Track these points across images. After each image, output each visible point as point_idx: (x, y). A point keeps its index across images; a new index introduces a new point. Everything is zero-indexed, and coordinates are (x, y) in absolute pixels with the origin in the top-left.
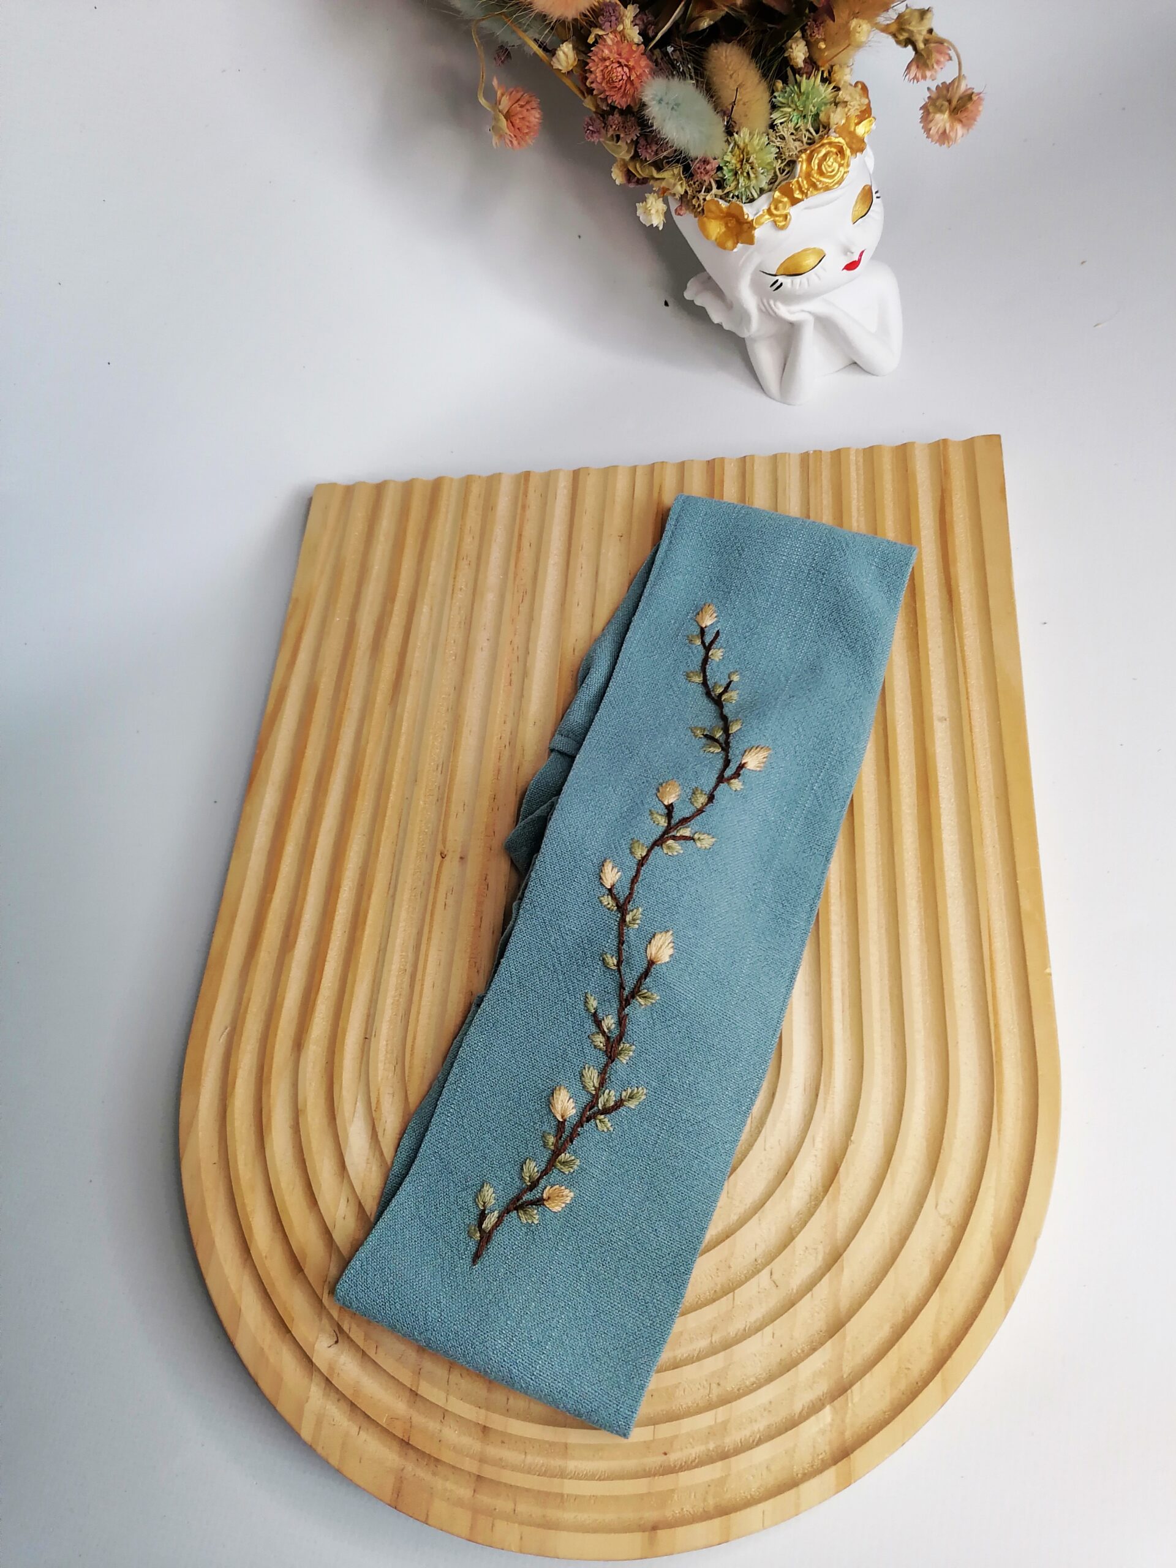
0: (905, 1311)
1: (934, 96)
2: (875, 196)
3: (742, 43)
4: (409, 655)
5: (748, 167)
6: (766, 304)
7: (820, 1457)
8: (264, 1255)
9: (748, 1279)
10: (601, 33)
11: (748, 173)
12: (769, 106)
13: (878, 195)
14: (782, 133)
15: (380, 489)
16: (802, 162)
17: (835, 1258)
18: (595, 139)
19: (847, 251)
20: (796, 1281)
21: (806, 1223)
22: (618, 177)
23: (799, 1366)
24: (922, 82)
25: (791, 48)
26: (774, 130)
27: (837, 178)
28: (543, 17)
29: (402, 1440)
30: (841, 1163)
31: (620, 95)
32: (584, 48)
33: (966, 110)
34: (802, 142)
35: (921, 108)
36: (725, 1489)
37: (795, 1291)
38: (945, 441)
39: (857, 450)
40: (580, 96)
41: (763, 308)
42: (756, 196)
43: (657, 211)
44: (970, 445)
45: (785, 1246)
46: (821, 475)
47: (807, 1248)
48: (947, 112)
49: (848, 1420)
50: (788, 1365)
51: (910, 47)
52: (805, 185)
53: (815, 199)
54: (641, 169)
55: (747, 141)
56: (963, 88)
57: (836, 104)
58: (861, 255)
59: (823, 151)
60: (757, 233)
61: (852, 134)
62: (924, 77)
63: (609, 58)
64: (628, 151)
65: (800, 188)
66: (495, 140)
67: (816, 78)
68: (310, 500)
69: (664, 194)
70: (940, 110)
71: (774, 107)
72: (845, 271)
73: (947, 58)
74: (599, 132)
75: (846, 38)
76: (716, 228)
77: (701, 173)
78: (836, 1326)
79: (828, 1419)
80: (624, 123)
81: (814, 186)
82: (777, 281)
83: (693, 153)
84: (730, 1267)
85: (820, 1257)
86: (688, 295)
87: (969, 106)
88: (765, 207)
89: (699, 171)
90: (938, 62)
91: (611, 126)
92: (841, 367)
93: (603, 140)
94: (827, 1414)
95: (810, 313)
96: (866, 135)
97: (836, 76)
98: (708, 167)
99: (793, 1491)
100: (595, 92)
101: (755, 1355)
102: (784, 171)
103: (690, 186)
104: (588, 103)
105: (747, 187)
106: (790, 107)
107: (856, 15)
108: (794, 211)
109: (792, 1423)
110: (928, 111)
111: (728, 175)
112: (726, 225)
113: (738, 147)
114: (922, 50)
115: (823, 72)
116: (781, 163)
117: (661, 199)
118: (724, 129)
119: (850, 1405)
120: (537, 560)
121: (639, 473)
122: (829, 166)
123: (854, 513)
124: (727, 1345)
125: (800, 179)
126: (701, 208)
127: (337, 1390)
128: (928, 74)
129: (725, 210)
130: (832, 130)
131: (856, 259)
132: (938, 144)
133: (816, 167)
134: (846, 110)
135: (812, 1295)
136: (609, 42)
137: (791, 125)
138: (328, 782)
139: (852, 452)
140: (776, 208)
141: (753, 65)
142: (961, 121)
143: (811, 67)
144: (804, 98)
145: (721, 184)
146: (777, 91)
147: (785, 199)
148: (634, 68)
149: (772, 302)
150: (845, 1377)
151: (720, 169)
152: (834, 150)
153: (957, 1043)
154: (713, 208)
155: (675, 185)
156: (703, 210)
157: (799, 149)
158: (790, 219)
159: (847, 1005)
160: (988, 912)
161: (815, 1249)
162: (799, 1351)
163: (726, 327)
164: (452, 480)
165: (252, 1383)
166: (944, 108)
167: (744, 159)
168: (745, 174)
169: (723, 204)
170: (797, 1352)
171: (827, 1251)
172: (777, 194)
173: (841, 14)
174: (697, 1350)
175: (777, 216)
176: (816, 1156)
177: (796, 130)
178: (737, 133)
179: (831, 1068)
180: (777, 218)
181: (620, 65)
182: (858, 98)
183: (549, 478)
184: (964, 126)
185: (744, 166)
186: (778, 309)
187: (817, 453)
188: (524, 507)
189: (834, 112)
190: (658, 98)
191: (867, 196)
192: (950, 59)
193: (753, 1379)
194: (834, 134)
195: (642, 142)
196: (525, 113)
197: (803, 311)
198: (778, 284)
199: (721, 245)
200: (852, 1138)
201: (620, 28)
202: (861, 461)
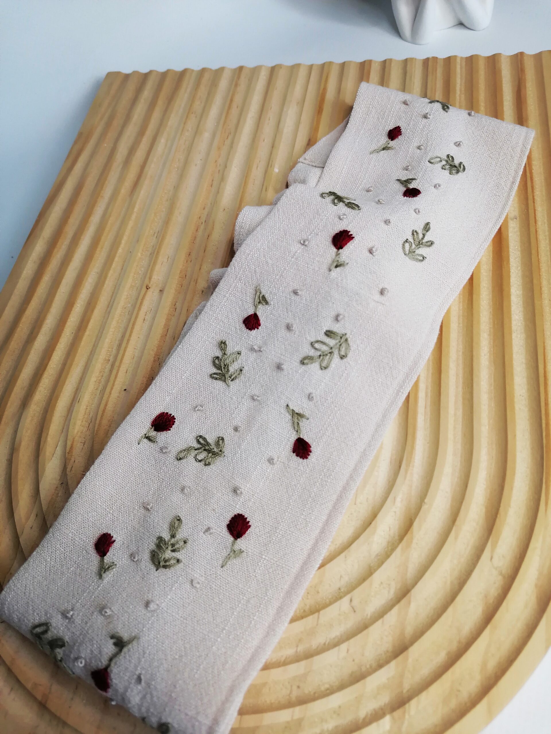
0: (459, 642)
9: (331, 603)
15: (146, 76)
17: (404, 593)
20: (371, 609)
21: (382, 563)
23: (366, 679)
29: (41, 703)
30: (415, 518)
37: (369, 616)
38: (522, 54)
39: (462, 58)
44: (539, 57)
45: (364, 580)
47: (382, 583)
50: (357, 678)
78: (401, 650)
79: (388, 727)
84: (318, 592)
85: (392, 591)
92: (453, 25)
101: (331, 666)
120: (240, 114)
121: (314, 68)
123: (458, 92)
124: (309, 655)
135: (383, 621)
139: (459, 59)
150: (405, 691)
153: (515, 435)
159: (429, 403)
160: (544, 343)
161: (389, 585)
162: (368, 666)
164: (193, 70)
170: (366, 667)
171: (398, 588)
176: (395, 512)
179: (413, 448)
183: (256, 70)
187: (435, 59)
188: (236, 86)
193: (327, 686)
200: (426, 501)
202: (464, 64)
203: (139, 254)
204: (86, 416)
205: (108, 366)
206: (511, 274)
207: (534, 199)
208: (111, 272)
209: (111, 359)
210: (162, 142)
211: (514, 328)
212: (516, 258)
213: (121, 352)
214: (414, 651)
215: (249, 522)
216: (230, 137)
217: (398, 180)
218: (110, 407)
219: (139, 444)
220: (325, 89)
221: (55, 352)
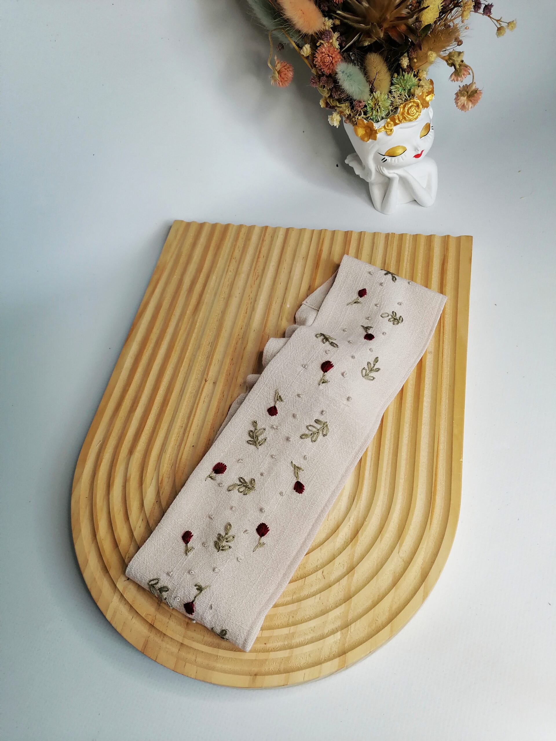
0: (379, 595)
1: (461, 90)
2: (431, 128)
3: (381, 54)
4: (204, 296)
5: (378, 107)
6: (379, 168)
7: (333, 653)
8: (102, 539)
9: (312, 574)
10: (322, 42)
11: (377, 110)
12: (390, 83)
13: (433, 128)
14: (394, 95)
15: (202, 225)
16: (401, 108)
17: (351, 569)
18: (314, 86)
19: (416, 149)
20: (333, 577)
21: (341, 553)
22: (322, 104)
23: (329, 613)
24: (456, 82)
25: (402, 60)
26: (391, 94)
27: (415, 117)
28: (299, 31)
29: (151, 624)
30: (360, 529)
31: (327, 69)
32: (314, 48)
33: (474, 96)
34: (402, 100)
35: (455, 94)
36: (289, 662)
37: (332, 581)
38: (448, 236)
39: (410, 235)
40: (310, 67)
41: (377, 170)
42: (380, 120)
43: (337, 120)
44: (459, 239)
45: (331, 561)
46: (393, 243)
47: (340, 563)
48: (466, 96)
49: (347, 639)
50: (324, 612)
51: (453, 67)
52: (401, 118)
53: (404, 124)
54: (332, 102)
55: (379, 96)
56: (474, 87)
57: (419, 86)
58: (422, 152)
59: (410, 105)
60: (378, 135)
61: (424, 100)
62: (457, 80)
63: (324, 53)
64: (328, 93)
65: (399, 119)
66: (272, 82)
67: (411, 74)
68: (170, 227)
69: (341, 113)
70: (463, 95)
71: (392, 84)
72: (414, 158)
73: (468, 73)
74: (316, 83)
75: (425, 59)
76: (361, 132)
77: (357, 106)
78: (348, 598)
79: (339, 637)
80: (327, 81)
81: (404, 118)
82: (385, 158)
83: (355, 98)
84: (305, 567)
85: (345, 568)
86: (346, 162)
87: (475, 95)
88: (383, 125)
89: (356, 105)
90: (464, 74)
91: (322, 81)
92: (408, 201)
93: (317, 86)
94: (338, 635)
95: (397, 174)
96: (430, 101)
97: (420, 75)
98: (361, 104)
99: (319, 666)
100: (317, 66)
101: (311, 606)
102: (393, 111)
103: (352, 112)
104: (313, 71)
105: (376, 116)
106: (399, 85)
107: (431, 50)
108: (395, 128)
109: (322, 637)
110: (458, 95)
111: (369, 109)
112: (366, 131)
113: (375, 98)
114: (458, 68)
115: (414, 72)
116: (393, 107)
117: (339, 115)
118: (369, 89)
119: (349, 632)
120: (265, 263)
121: (315, 232)
122: (412, 111)
123: (405, 261)
124: (299, 600)
125: (399, 115)
126: (356, 122)
127: (125, 599)
128: (459, 79)
129: (366, 124)
130: (415, 97)
131: (420, 153)
132: (461, 110)
133: (406, 111)
134: (423, 89)
135: (340, 583)
136: (325, 46)
137: (398, 93)
138: (160, 345)
139: (408, 236)
140: (388, 126)
141: (385, 64)
142: (471, 101)
143: (410, 69)
144: (405, 82)
145: (365, 113)
146: (394, 78)
147: (392, 123)
148: (334, 58)
149: (381, 168)
150: (349, 620)
151: (365, 106)
152: (415, 105)
153: (418, 485)
154: (361, 122)
155: (346, 110)
156: (357, 123)
157: (400, 103)
158: (393, 131)
159: (372, 464)
160: (439, 432)
161: (344, 565)
162: (330, 607)
163: (361, 177)
164: (234, 225)
165: (88, 592)
166: (465, 95)
167: (377, 103)
168: (376, 110)
169: (365, 122)
170: (329, 607)
171: (348, 566)
172: (389, 120)
173: (425, 48)
174: (286, 601)
175: (388, 129)
177: (400, 95)
178: (375, 92)
179: (361, 489)
180: (387, 130)
181: (329, 56)
182: (428, 85)
183: (275, 230)
184: (473, 103)
185: (376, 106)
186: (384, 171)
187: (393, 234)
188: (263, 240)
189: (417, 89)
190: (342, 71)
191: (428, 127)
192: (469, 74)
193: (308, 616)
194: (416, 98)
195: (334, 90)
196: (286, 72)
197: (394, 173)
198: (385, 159)
199: (362, 139)
200: (367, 520)
201: (331, 41)
202: (411, 240)
203: (200, 358)
204: (170, 461)
205: (182, 430)
206: (425, 388)
207: (443, 341)
208: (182, 368)
209: (184, 426)
210: (213, 278)
211: (423, 422)
212: (429, 378)
213: (190, 422)
214: (354, 600)
215: (268, 528)
216: (259, 279)
217: (362, 326)
218: (184, 457)
219: (206, 481)
220: (321, 250)
221: (148, 419)
